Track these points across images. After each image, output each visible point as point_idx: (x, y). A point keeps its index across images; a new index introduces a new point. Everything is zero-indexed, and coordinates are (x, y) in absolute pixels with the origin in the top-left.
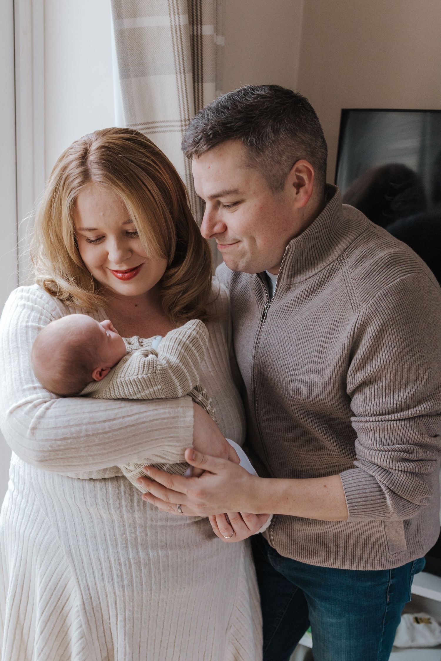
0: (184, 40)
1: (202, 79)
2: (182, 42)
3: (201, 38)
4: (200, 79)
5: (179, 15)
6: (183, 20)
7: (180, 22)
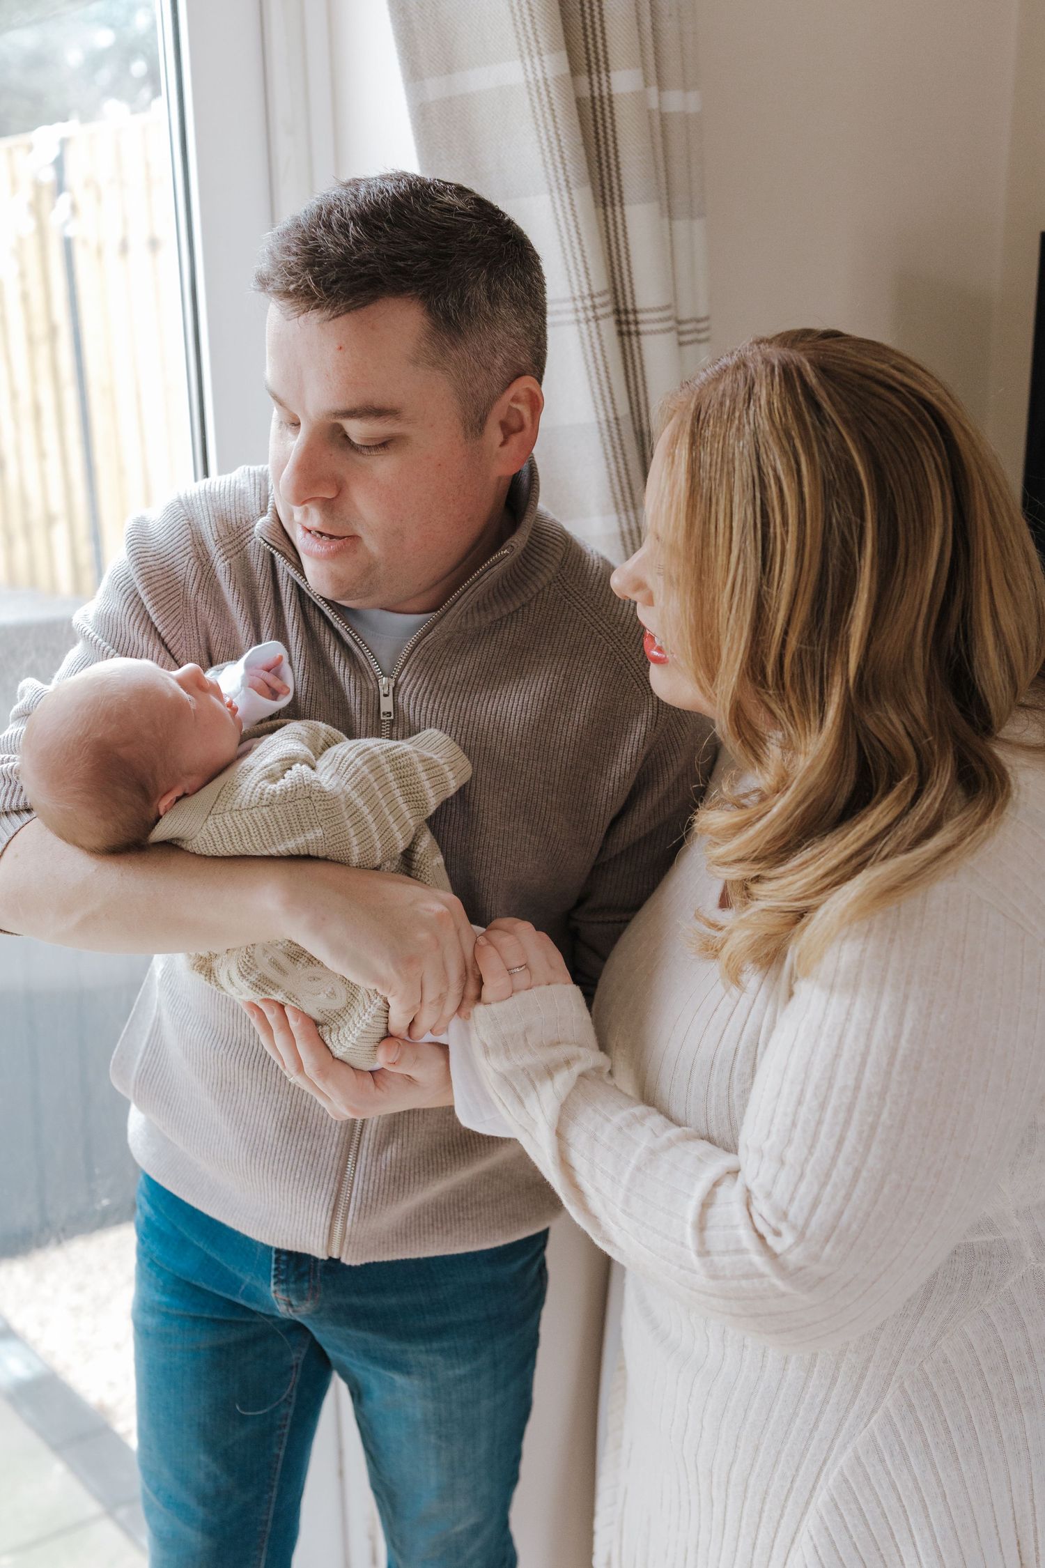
0: (559, 113)
1: (621, 198)
2: (554, 117)
3: (611, 101)
4: (617, 198)
5: (541, 55)
6: (554, 64)
7: (546, 71)
